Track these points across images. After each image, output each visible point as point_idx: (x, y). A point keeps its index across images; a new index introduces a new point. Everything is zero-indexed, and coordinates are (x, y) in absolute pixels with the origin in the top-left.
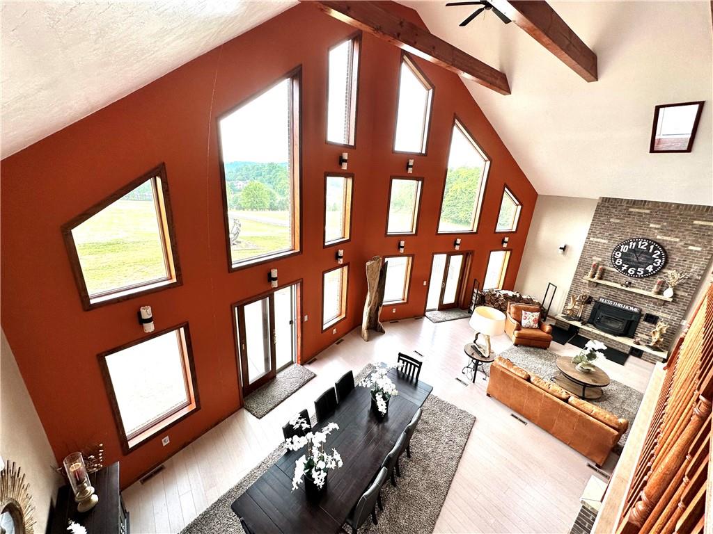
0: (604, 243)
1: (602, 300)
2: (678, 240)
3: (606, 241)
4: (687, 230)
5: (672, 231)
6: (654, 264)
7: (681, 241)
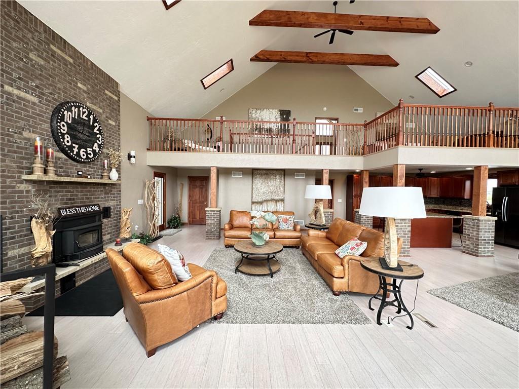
0: (34, 104)
1: (64, 213)
3: (36, 100)
4: (104, 100)
5: (96, 98)
6: (98, 141)
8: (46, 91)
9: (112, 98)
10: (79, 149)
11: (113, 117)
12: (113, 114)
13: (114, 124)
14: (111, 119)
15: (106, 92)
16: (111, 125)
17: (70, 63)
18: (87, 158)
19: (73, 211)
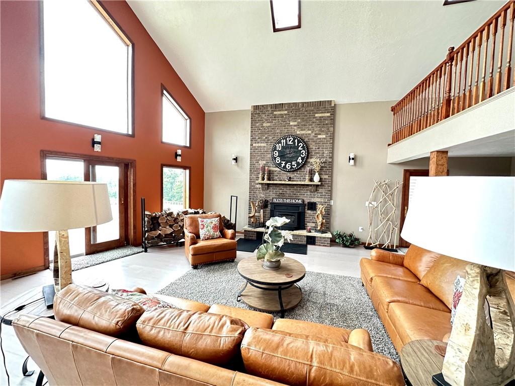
1: (275, 201)
2: (310, 132)
3: (265, 145)
4: (313, 122)
5: (305, 125)
6: (301, 155)
7: (312, 132)
8: (270, 138)
9: (323, 117)
10: (286, 164)
11: (323, 131)
12: (323, 129)
13: (324, 136)
14: (320, 134)
15: (316, 115)
16: (320, 139)
17: (285, 114)
18: (292, 168)
19: (281, 201)
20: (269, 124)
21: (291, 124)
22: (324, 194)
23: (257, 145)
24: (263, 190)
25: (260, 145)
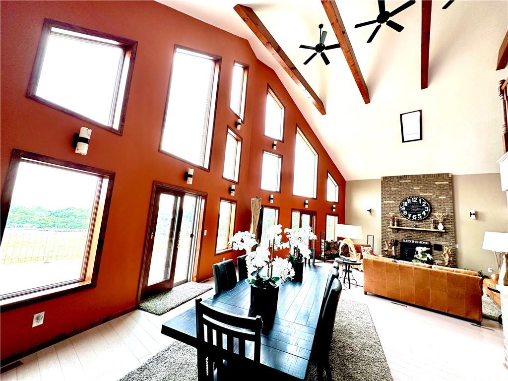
0: (393, 203)
1: (404, 241)
2: (431, 194)
4: (434, 188)
5: (426, 190)
6: (425, 210)
7: (433, 194)
8: (397, 197)
9: (442, 184)
10: (412, 215)
11: (443, 194)
12: (443, 193)
13: (445, 197)
14: (441, 196)
15: (436, 183)
16: (441, 199)
17: (409, 182)
18: (417, 218)
19: (409, 241)
20: (396, 189)
21: (415, 188)
22: (448, 239)
23: (387, 202)
24: (393, 233)
25: (389, 202)
